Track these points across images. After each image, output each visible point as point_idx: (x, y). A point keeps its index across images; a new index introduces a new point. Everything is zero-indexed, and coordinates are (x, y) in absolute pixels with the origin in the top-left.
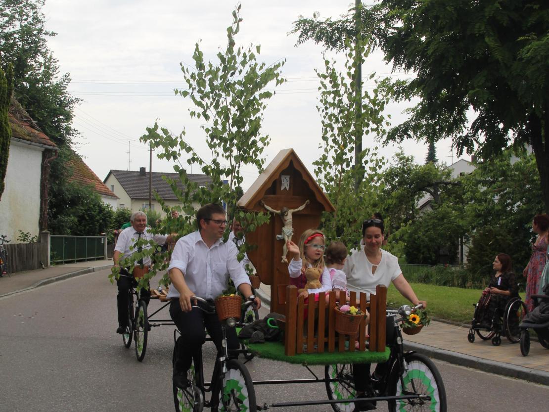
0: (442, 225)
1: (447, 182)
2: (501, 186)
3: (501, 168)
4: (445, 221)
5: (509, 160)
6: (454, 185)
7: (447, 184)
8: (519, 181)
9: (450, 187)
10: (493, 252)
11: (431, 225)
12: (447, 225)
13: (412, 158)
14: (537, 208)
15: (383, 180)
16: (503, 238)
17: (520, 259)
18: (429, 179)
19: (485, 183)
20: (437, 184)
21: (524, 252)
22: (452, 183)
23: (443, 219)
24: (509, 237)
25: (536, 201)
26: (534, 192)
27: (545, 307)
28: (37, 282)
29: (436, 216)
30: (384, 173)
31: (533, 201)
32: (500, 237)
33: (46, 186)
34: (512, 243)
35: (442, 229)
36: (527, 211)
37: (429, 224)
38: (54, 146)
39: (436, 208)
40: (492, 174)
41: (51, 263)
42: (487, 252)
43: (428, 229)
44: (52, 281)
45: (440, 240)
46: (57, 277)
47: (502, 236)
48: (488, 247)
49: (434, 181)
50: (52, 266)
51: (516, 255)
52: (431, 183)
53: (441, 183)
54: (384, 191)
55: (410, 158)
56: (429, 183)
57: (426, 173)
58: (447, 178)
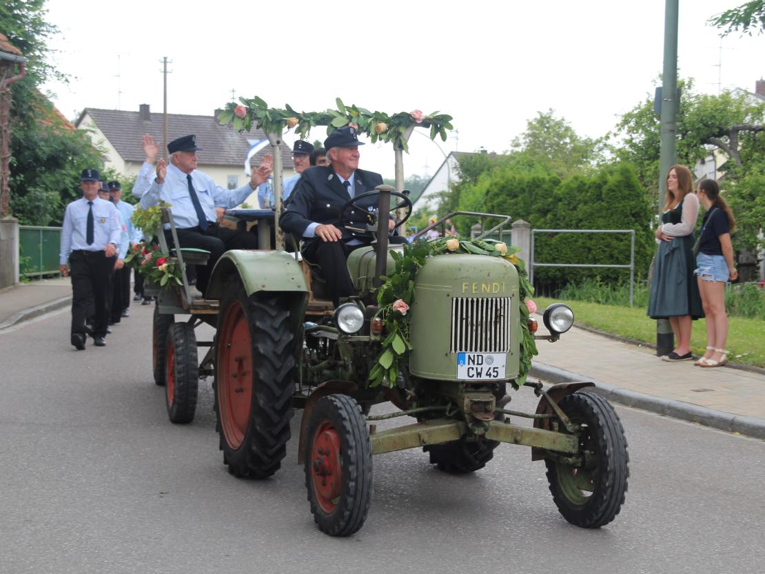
0: (750, 208)
1: (757, 127)
4: (758, 200)
9: (761, 135)
12: (760, 208)
13: (690, 82)
15: (632, 124)
18: (723, 122)
20: (736, 130)
23: (752, 197)
28: (13, 313)
29: (738, 192)
30: (636, 112)
33: (5, 131)
35: (752, 216)
38: (17, 54)
39: (739, 175)
41: (21, 279)
44: (39, 313)
45: (747, 236)
46: (47, 305)
49: (731, 125)
50: (23, 284)
52: (725, 129)
53: (744, 128)
54: (633, 145)
55: (686, 83)
56: (721, 129)
57: (717, 110)
58: (753, 119)
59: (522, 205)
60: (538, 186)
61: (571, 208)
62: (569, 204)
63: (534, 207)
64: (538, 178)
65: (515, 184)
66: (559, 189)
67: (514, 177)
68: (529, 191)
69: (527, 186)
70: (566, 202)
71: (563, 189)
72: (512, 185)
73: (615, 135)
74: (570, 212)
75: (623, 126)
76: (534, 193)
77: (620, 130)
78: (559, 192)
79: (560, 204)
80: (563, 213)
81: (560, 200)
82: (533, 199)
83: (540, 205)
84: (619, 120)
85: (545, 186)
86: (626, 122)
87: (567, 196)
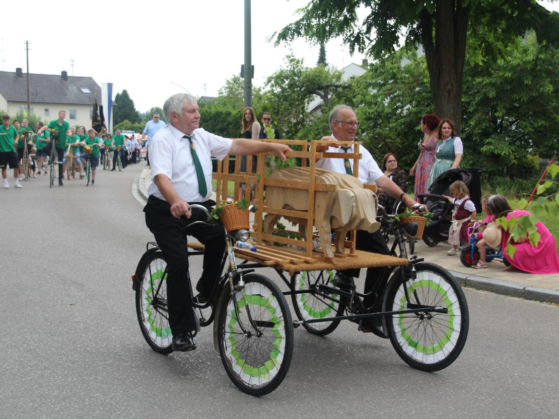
1: (338, 85)
2: (392, 89)
3: (391, 71)
5: (400, 63)
6: (344, 88)
7: (337, 87)
8: (409, 83)
9: (340, 90)
10: (383, 155)
11: (321, 128)
13: (302, 60)
14: (426, 111)
15: (273, 82)
16: (392, 141)
17: (408, 162)
18: (319, 82)
19: (375, 85)
20: (327, 87)
21: (413, 154)
22: (342, 86)
24: (398, 140)
25: (426, 104)
26: (424, 94)
27: (433, 207)
30: (274, 76)
31: (422, 104)
32: (389, 140)
34: (401, 146)
36: (416, 113)
37: (319, 127)
39: (326, 111)
40: (383, 77)
42: (377, 155)
43: (319, 133)
47: (391, 139)
48: (377, 150)
49: (325, 84)
51: (404, 158)
52: (321, 86)
53: (331, 86)
54: (274, 94)
55: (300, 60)
56: (320, 86)
57: (316, 76)
58: (337, 80)
59: (210, 126)
60: (219, 116)
61: (237, 127)
62: (235, 126)
63: (217, 127)
64: (219, 112)
65: (207, 115)
66: (230, 118)
67: (207, 111)
68: (215, 119)
69: (213, 116)
70: (233, 125)
71: (232, 118)
72: (205, 115)
73: (264, 88)
74: (236, 130)
75: (268, 83)
76: (217, 120)
77: (266, 85)
78: (230, 120)
79: (231, 126)
80: (232, 131)
81: (231, 124)
82: (216, 123)
83: (220, 126)
84: (266, 80)
85: (223, 116)
86: (269, 81)
87: (234, 122)
